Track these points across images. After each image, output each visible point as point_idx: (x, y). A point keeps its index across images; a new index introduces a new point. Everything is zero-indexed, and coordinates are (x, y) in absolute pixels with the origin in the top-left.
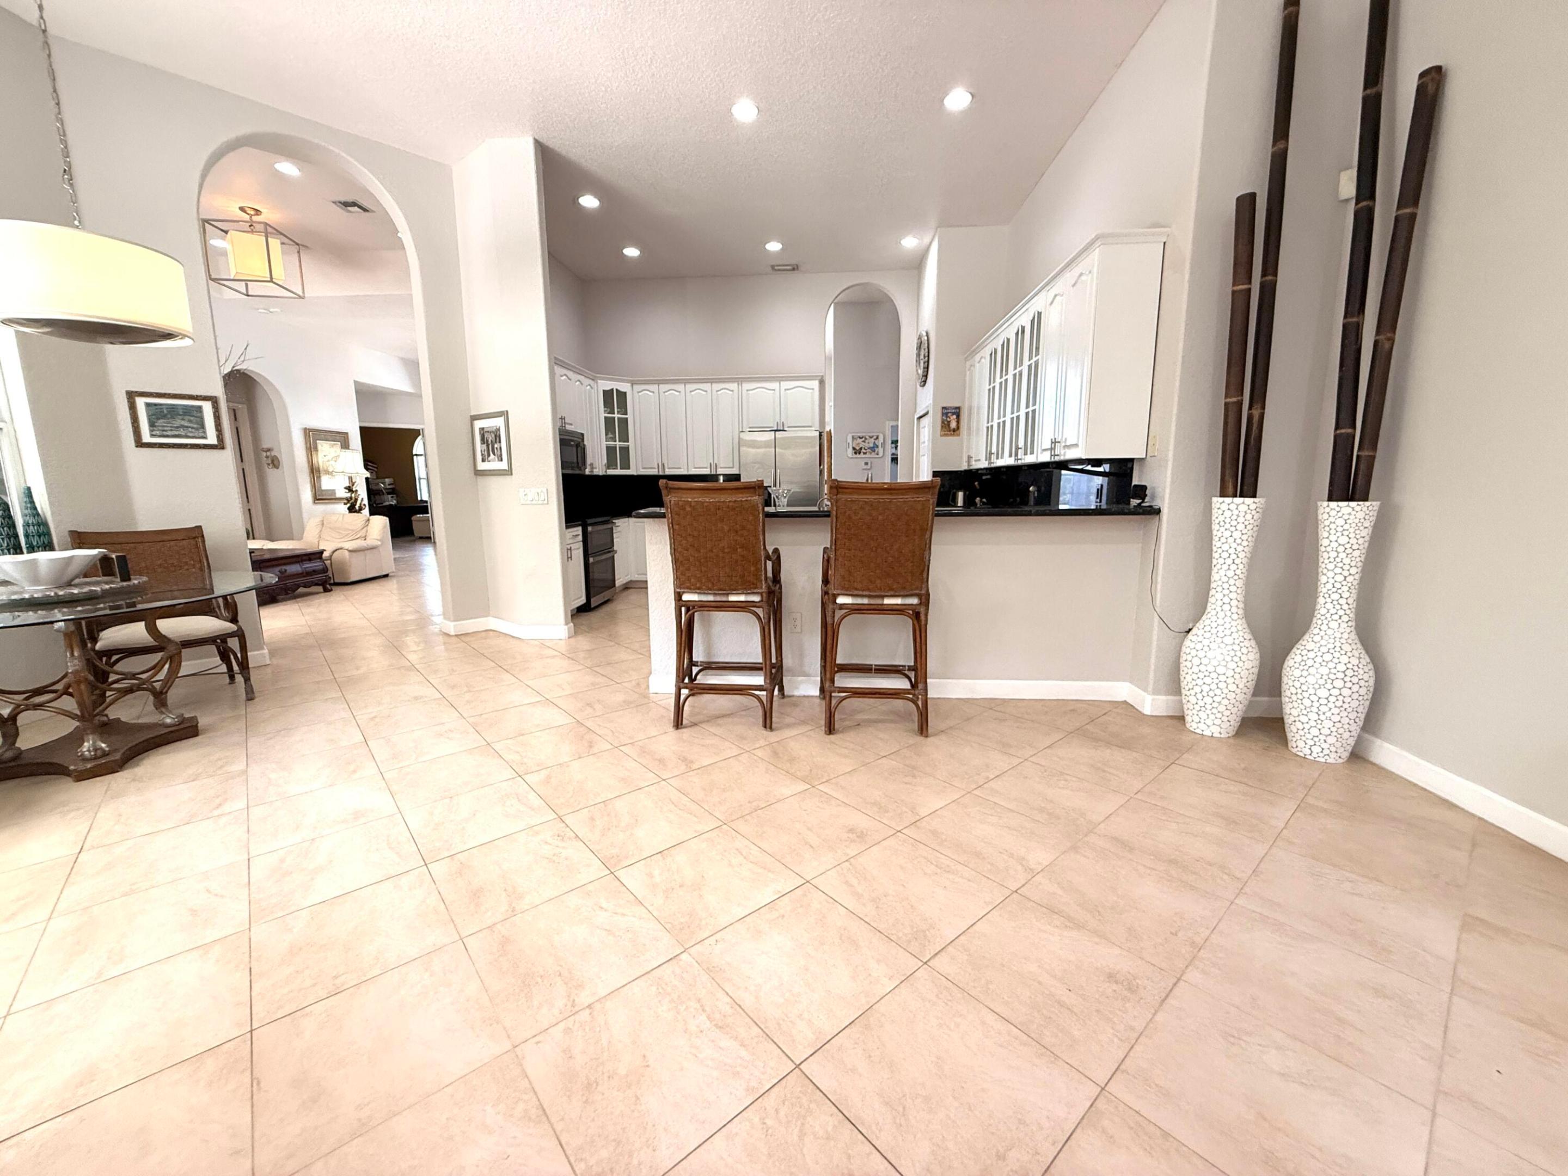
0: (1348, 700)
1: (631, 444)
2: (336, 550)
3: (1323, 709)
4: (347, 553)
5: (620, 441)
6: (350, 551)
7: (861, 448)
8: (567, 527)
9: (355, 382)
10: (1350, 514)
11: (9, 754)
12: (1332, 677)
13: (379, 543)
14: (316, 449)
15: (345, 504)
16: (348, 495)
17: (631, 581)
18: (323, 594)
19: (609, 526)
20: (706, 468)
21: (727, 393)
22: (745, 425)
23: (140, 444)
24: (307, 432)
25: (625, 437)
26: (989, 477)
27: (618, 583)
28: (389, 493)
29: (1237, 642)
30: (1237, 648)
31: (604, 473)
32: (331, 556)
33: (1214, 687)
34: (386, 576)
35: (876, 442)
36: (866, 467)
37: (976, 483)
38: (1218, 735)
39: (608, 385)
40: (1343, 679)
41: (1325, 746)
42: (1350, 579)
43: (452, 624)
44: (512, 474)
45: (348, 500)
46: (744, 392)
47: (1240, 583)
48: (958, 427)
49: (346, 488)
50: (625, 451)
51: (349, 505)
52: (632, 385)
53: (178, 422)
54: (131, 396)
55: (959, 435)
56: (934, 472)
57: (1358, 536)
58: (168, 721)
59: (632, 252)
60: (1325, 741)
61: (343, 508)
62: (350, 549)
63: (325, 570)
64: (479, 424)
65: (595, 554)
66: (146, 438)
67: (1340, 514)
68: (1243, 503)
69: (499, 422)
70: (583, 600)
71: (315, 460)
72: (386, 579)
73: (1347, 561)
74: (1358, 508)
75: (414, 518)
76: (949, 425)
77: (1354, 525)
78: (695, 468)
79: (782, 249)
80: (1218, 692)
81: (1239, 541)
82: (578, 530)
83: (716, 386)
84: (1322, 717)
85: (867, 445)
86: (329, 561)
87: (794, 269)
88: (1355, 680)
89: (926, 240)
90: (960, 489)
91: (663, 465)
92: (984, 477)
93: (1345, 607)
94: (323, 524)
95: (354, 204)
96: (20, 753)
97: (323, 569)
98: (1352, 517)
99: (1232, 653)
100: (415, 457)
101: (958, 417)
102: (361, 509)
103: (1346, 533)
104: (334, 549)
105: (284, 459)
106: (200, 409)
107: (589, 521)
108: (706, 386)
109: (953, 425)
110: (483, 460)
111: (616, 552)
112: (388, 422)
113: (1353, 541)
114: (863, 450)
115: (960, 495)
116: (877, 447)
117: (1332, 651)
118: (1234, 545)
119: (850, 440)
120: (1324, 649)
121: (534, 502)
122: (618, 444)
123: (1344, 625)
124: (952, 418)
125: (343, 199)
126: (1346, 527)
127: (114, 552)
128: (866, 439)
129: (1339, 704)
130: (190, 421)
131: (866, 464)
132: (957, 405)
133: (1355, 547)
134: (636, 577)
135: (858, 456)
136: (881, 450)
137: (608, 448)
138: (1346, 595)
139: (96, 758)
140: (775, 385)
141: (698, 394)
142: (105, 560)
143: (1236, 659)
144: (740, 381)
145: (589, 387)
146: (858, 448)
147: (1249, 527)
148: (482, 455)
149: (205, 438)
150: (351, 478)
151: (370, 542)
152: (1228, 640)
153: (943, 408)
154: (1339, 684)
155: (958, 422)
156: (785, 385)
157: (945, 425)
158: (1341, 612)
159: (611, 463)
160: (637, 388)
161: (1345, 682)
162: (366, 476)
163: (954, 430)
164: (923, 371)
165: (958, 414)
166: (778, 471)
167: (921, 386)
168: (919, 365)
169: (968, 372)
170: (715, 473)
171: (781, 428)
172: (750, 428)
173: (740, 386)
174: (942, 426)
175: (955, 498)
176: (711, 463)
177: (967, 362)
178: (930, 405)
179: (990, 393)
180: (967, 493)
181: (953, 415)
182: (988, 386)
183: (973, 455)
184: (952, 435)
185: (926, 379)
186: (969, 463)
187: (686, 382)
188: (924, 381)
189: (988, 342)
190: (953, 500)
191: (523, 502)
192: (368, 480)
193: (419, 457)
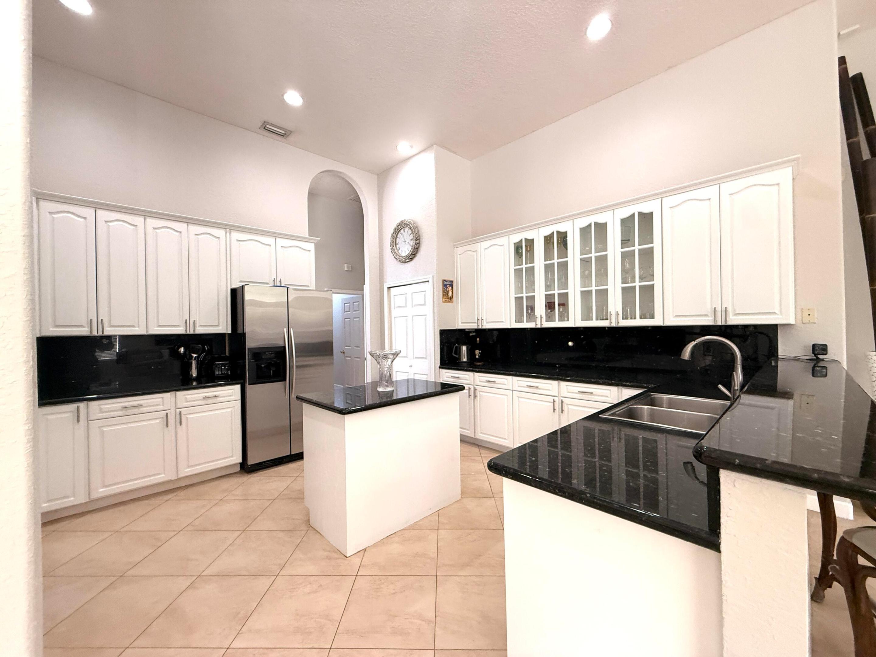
20: (178, 326)
26: (474, 334)
37: (478, 339)
46: (232, 240)
48: (452, 296)
55: (452, 302)
56: (441, 331)
76: (448, 295)
79: (303, 105)
83: (194, 229)
87: (282, 135)
90: (464, 344)
92: (471, 335)
101: (452, 288)
109: (450, 294)
115: (464, 348)
124: (449, 289)
132: (451, 279)
140: (270, 240)
144: (228, 228)
153: (444, 280)
155: (452, 292)
156: (281, 242)
157: (446, 294)
163: (450, 298)
164: (412, 250)
165: (452, 286)
166: (292, 329)
167: (402, 262)
168: (398, 246)
169: (459, 255)
170: (192, 332)
171: (279, 285)
172: (241, 281)
173: (228, 234)
174: (444, 294)
175: (458, 351)
176: (186, 320)
177: (455, 248)
178: (433, 276)
179: (518, 272)
180: (470, 346)
181: (449, 287)
182: (513, 267)
183: (484, 318)
184: (449, 302)
185: (414, 257)
186: (478, 324)
187: (146, 214)
188: (410, 259)
189: (509, 234)
190: (456, 353)
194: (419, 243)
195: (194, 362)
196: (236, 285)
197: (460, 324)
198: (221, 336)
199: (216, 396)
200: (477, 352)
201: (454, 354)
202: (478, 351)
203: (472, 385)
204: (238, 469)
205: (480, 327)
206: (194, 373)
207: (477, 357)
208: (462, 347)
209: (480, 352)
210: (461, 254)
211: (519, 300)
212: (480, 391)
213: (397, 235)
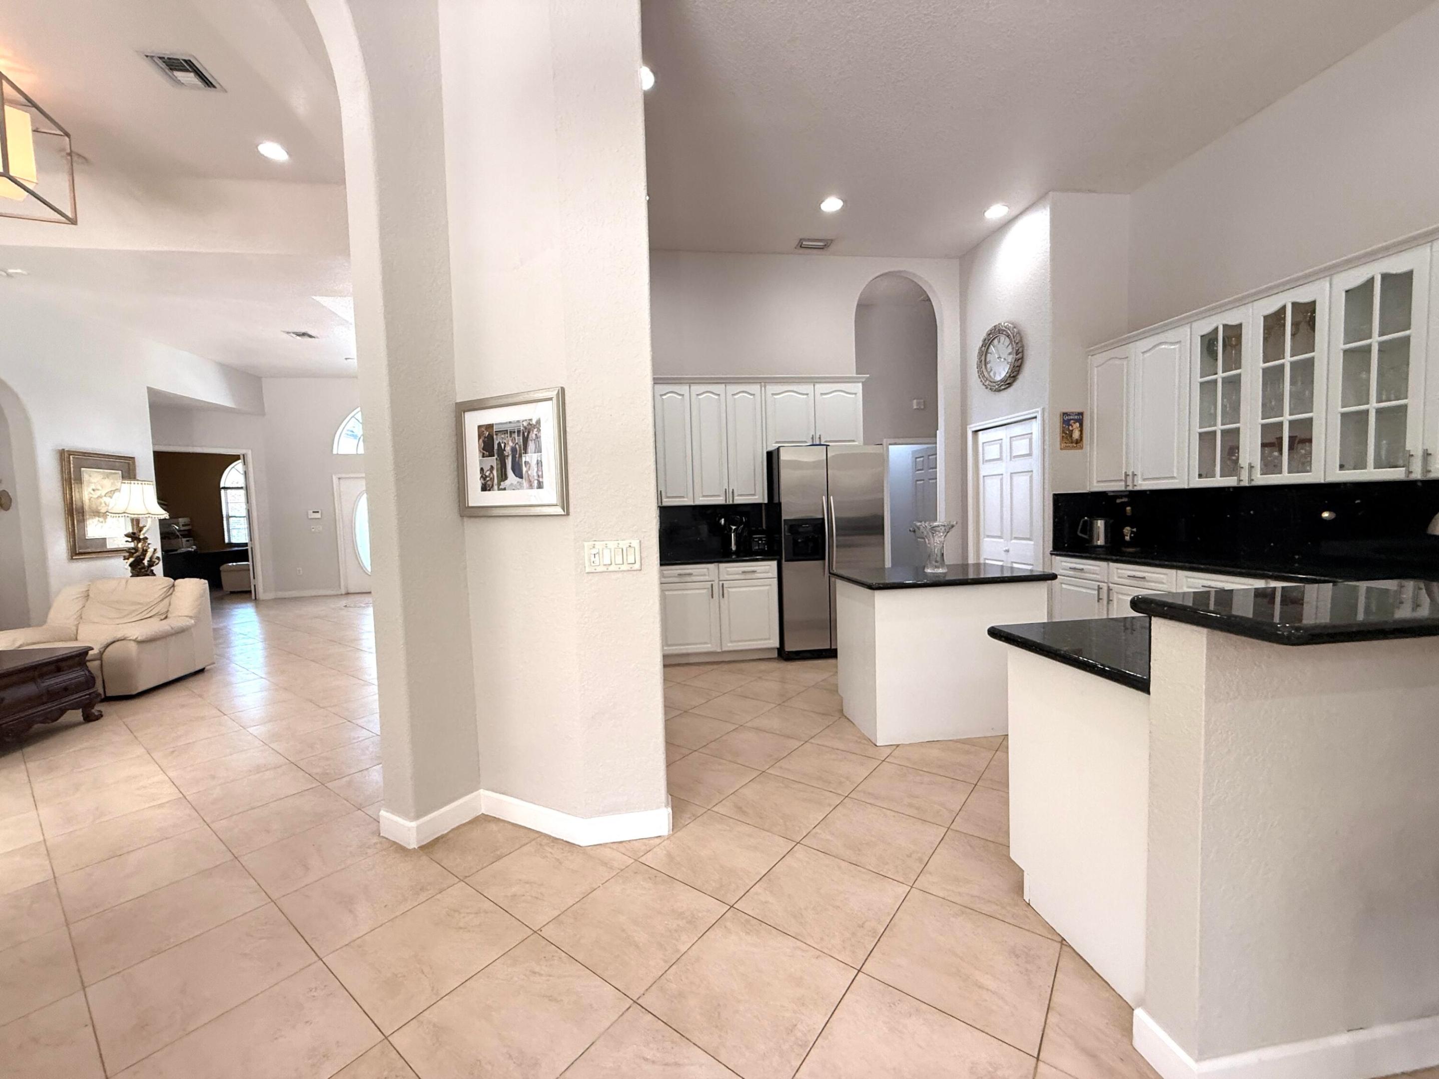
2: (114, 642)
4: (133, 647)
6: (140, 642)
9: (148, 388)
13: (192, 621)
14: (79, 480)
15: (126, 558)
16: (132, 545)
18: (83, 726)
20: (719, 496)
21: (746, 398)
22: (770, 439)
24: (65, 456)
26: (1125, 500)
28: (184, 536)
32: (101, 653)
34: (202, 671)
43: (414, 824)
44: (567, 516)
45: (131, 552)
46: (769, 396)
48: (1081, 438)
49: (127, 536)
51: (131, 560)
55: (1081, 448)
56: (1055, 495)
61: (122, 566)
62: (136, 638)
63: (90, 681)
64: (474, 421)
69: (539, 411)
71: (76, 496)
72: (200, 677)
75: (223, 568)
76: (1071, 436)
78: (704, 496)
79: (843, 209)
83: (733, 388)
86: (97, 663)
89: (1015, 212)
90: (1100, 517)
94: (87, 596)
97: (87, 682)
100: (222, 491)
101: (1081, 425)
102: (151, 563)
104: (110, 640)
105: (20, 494)
108: (719, 388)
109: (1076, 435)
110: (484, 488)
112: (193, 446)
115: (1100, 524)
121: (611, 568)
124: (1075, 426)
132: (1079, 410)
140: (808, 388)
141: (706, 398)
144: (763, 381)
148: (483, 477)
150: (136, 522)
151: (176, 621)
153: (1065, 414)
155: (1081, 431)
156: (821, 388)
157: (1067, 435)
162: (162, 517)
163: (1077, 442)
164: (1010, 371)
165: (1081, 422)
166: (832, 497)
167: (995, 391)
168: (988, 366)
169: (1096, 369)
170: (731, 502)
171: (818, 443)
172: (777, 442)
173: (763, 388)
174: (1063, 437)
175: (1089, 529)
176: (726, 489)
177: (1090, 357)
178: (1043, 410)
179: (1208, 388)
180: (1111, 521)
181: (1074, 423)
182: (1198, 379)
183: (1139, 473)
184: (1073, 448)
185: (1014, 381)
186: (1126, 481)
187: (691, 382)
188: (1008, 384)
189: (1189, 321)
190: (1084, 531)
191: (588, 570)
192: (162, 522)
193: (229, 491)
194: (1022, 358)
195: (733, 535)
196: (772, 447)
197: (1095, 484)
198: (757, 506)
199: (754, 572)
200: (1127, 530)
201: (1081, 532)
202: (1128, 528)
203: (1104, 582)
204: (776, 655)
205: (1130, 488)
206: (734, 548)
207: (1127, 538)
208: (1095, 521)
209: (1135, 530)
210: (1100, 366)
211: (1206, 439)
212: (1117, 593)
213: (988, 348)
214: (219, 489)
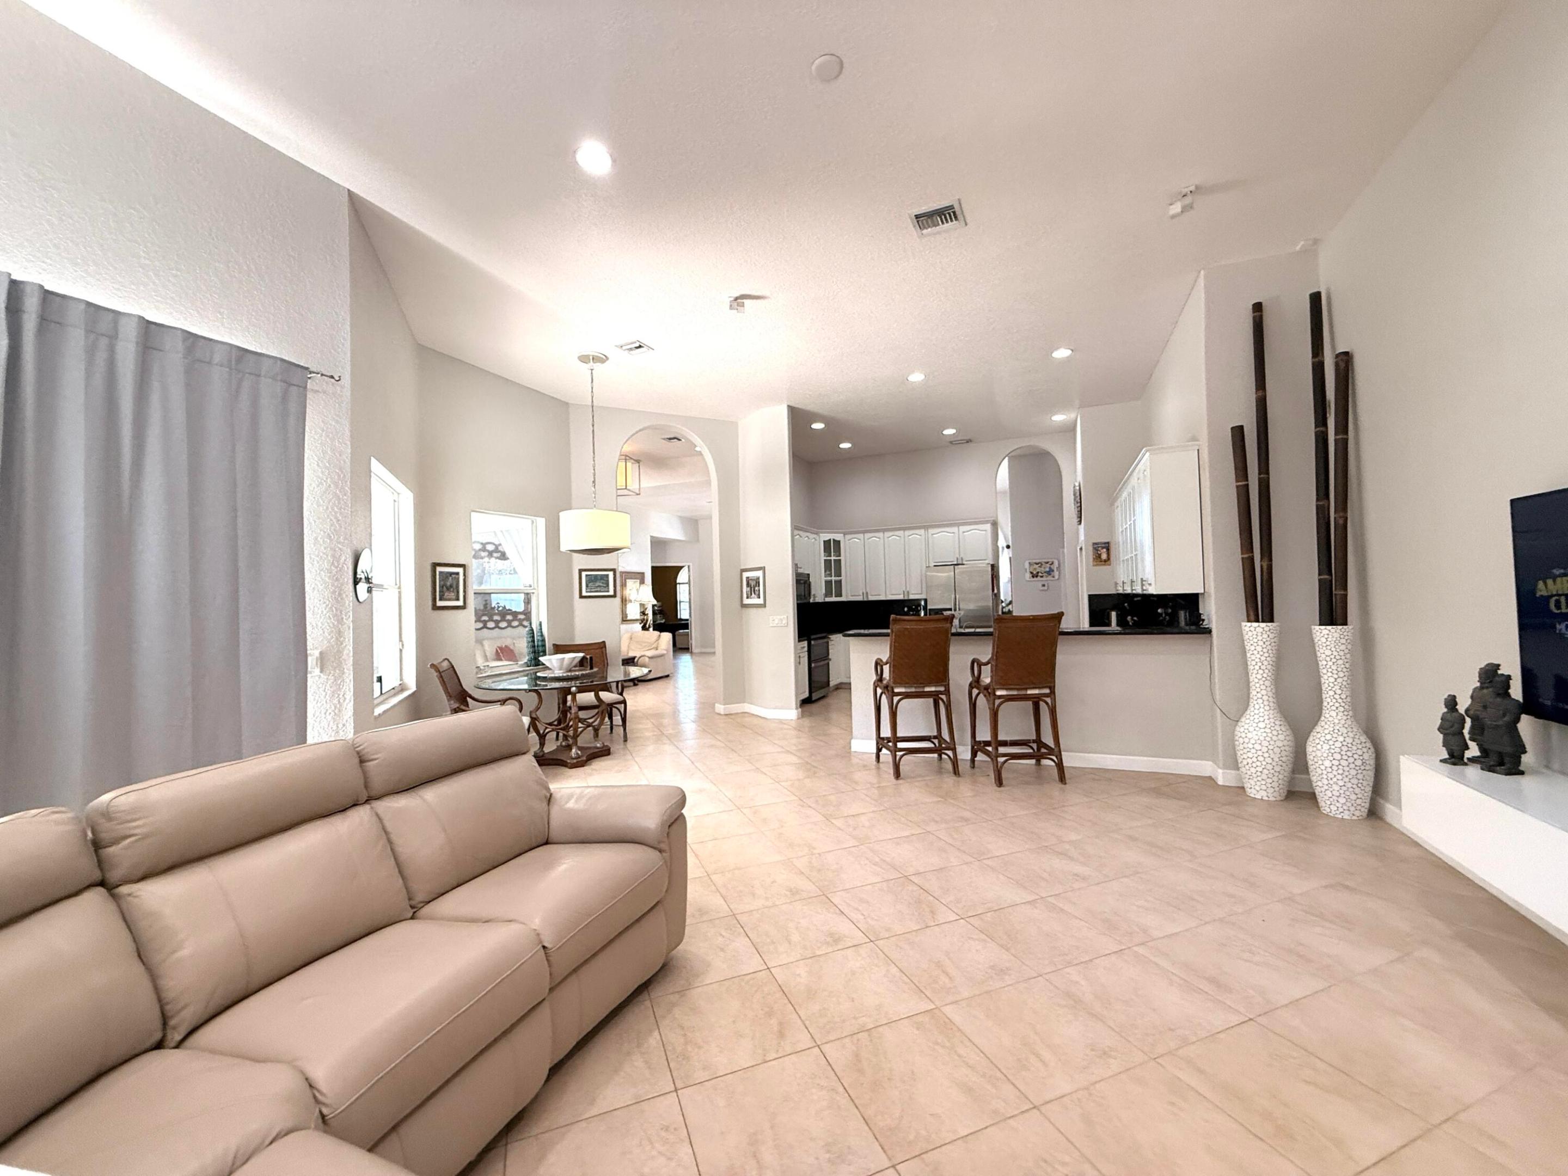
0: (1346, 769)
1: (843, 578)
3: (1331, 775)
4: (647, 659)
5: (835, 576)
6: (649, 658)
7: (1038, 573)
8: (799, 641)
9: (651, 537)
10: (1328, 634)
11: (541, 754)
12: (1333, 751)
13: (665, 652)
14: (626, 586)
15: (640, 624)
16: (642, 617)
17: (841, 683)
19: (825, 640)
20: (900, 594)
21: (916, 537)
22: (931, 561)
23: (581, 597)
25: (838, 574)
26: (1139, 599)
27: (832, 683)
29: (1269, 726)
30: (1269, 731)
31: (823, 601)
33: (1255, 760)
34: (668, 676)
35: (1052, 566)
36: (1043, 588)
37: (1126, 604)
38: (1267, 798)
39: (827, 537)
40: (1340, 753)
41: (1338, 804)
42: (1339, 680)
43: (723, 706)
44: (765, 607)
45: (641, 621)
46: (930, 535)
47: (1268, 683)
48: (1109, 559)
49: (640, 612)
50: (839, 583)
51: (642, 624)
52: (844, 535)
53: (598, 584)
54: (581, 571)
56: (1090, 595)
57: (1338, 650)
58: (598, 745)
59: (845, 445)
60: (1338, 801)
61: (638, 626)
62: (649, 656)
64: (745, 575)
65: (816, 661)
66: (584, 594)
67: (1322, 635)
68: (1259, 626)
69: (759, 574)
70: (806, 695)
72: (669, 678)
73: (1334, 667)
74: (1333, 631)
75: (679, 632)
76: (1100, 557)
77: (1333, 642)
78: (892, 595)
79: (956, 432)
80: (1259, 764)
81: (1261, 653)
82: (805, 644)
83: (907, 533)
84: (1331, 782)
85: (1042, 569)
87: (967, 442)
88: (1349, 754)
89: (1073, 417)
90: (1113, 609)
91: (867, 593)
92: (1136, 599)
93: (1340, 701)
94: (631, 638)
95: (675, 438)
96: (544, 754)
98: (1330, 636)
99: (1265, 735)
100: (678, 585)
101: (1108, 550)
102: (649, 627)
103: (1329, 647)
106: (607, 576)
107: (813, 637)
108: (901, 533)
109: (1104, 556)
110: (747, 598)
111: (830, 660)
112: (667, 562)
113: (1335, 653)
114: (1040, 574)
115: (1114, 616)
116: (1053, 571)
117: (1332, 733)
118: (1258, 656)
119: (1027, 565)
120: (1326, 732)
121: (778, 625)
122: (833, 578)
123: (1341, 714)
124: (1102, 551)
125: (669, 437)
126: (1328, 643)
127: (587, 655)
128: (1042, 564)
129: (1340, 772)
130: (603, 583)
131: (1044, 585)
132: (1106, 541)
133: (1338, 657)
134: (845, 680)
135: (1035, 579)
136: (1056, 574)
137: (826, 582)
138: (1339, 692)
139: (576, 758)
140: (955, 529)
141: (894, 538)
142: (583, 659)
143: (1268, 739)
144: (926, 528)
145: (813, 540)
146: (1035, 573)
147: (1268, 643)
148: (747, 594)
149: (608, 591)
150: (643, 606)
151: (661, 649)
152: (1262, 725)
153: (1094, 544)
154: (1338, 756)
155: (1108, 554)
156: (963, 528)
157: (1098, 558)
158: (1337, 705)
159: (829, 593)
160: (848, 537)
161: (1342, 755)
162: (653, 604)
163: (1105, 561)
165: (1108, 547)
166: (957, 596)
170: (906, 598)
171: (961, 562)
172: (935, 562)
173: (926, 531)
174: (1094, 558)
175: (1109, 617)
176: (904, 591)
177: (1112, 506)
180: (1118, 612)
181: (1102, 549)
184: (1104, 565)
190: (1107, 618)
191: (771, 625)
192: (654, 606)
193: (681, 585)
194: (1081, 506)
198: (921, 600)
200: (1129, 618)
207: (1131, 624)
208: (1111, 611)
209: (1131, 617)
214: (676, 584)
